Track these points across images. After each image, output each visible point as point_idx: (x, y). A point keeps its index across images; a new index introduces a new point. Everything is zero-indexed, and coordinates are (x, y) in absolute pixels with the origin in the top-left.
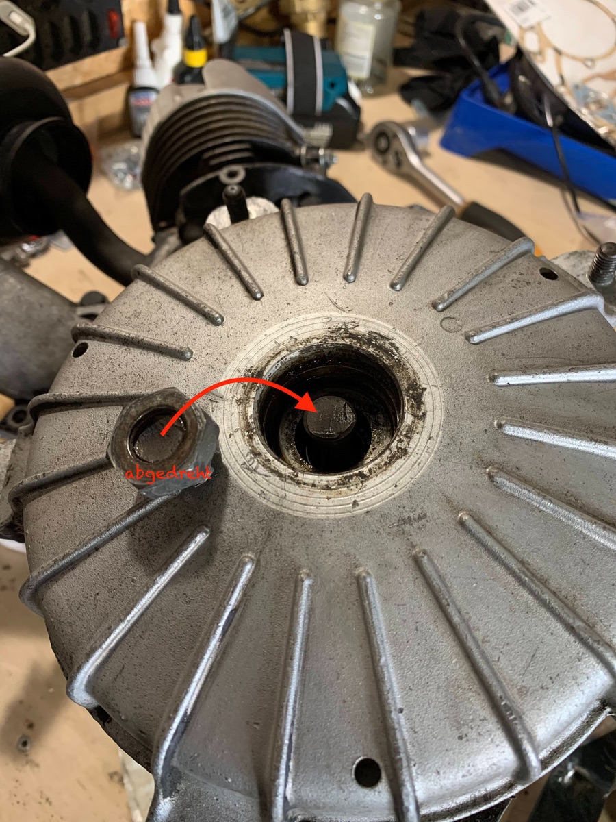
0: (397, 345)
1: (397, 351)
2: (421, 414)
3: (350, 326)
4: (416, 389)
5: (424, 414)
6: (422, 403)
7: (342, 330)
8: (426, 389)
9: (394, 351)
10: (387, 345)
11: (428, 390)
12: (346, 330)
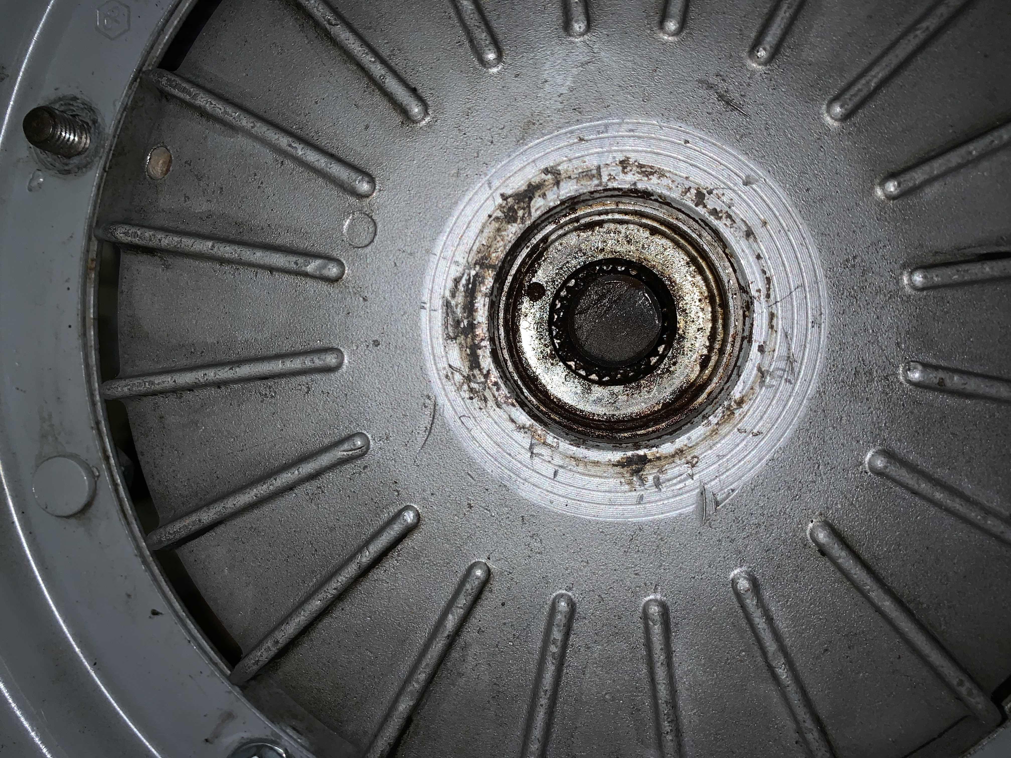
0: (450, 284)
1: (461, 278)
2: (550, 176)
3: (458, 377)
4: (511, 209)
5: (546, 171)
6: (530, 185)
7: (473, 385)
8: (502, 195)
9: (463, 281)
10: (460, 298)
11: (502, 191)
12: (468, 379)
